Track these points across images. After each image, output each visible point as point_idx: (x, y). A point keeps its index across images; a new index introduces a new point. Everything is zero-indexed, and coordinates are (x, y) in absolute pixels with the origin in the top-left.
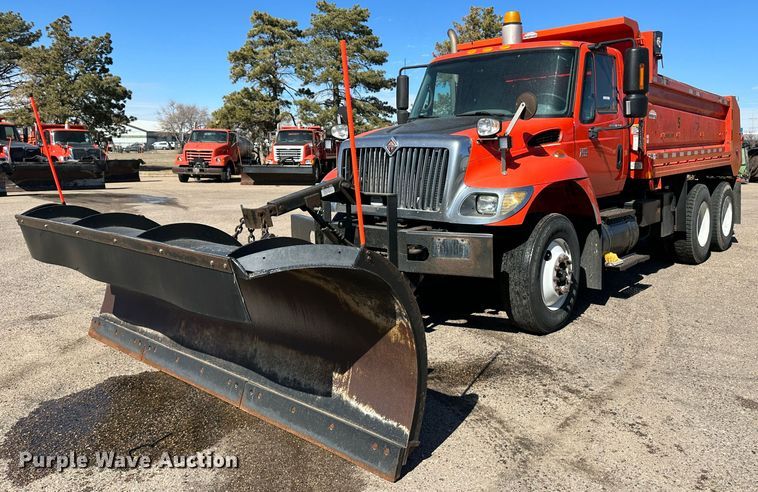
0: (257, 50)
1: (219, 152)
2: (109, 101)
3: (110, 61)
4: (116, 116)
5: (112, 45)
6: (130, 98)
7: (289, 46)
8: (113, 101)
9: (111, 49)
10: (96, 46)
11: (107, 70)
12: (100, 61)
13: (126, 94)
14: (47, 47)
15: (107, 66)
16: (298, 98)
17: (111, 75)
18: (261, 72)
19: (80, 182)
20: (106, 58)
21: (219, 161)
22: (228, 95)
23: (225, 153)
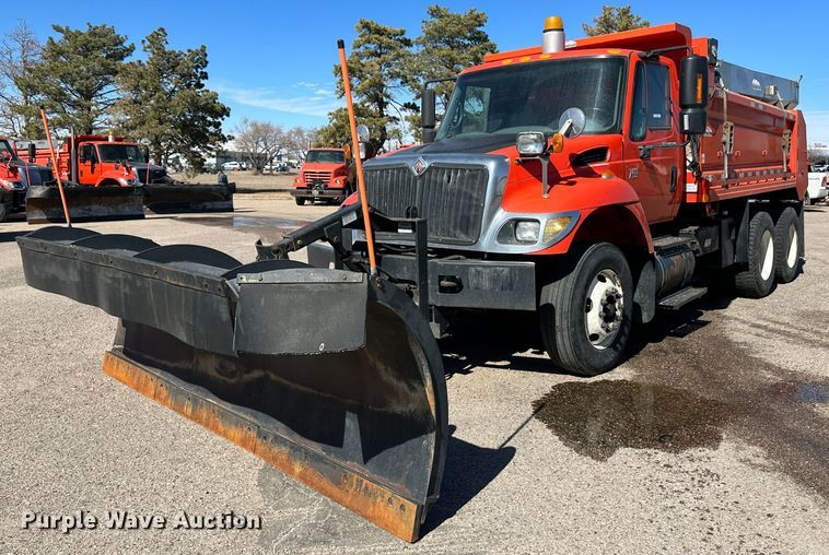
0: (363, 61)
1: (338, 173)
2: (204, 118)
3: (205, 76)
4: (211, 134)
5: (207, 59)
6: (228, 115)
7: (398, 56)
8: (209, 119)
9: (207, 62)
10: (192, 60)
11: (203, 85)
12: (195, 76)
13: (225, 112)
14: (144, 62)
15: (202, 82)
16: (404, 114)
17: (208, 91)
18: (370, 86)
19: (209, 205)
20: (202, 73)
21: (338, 183)
22: (333, 111)
23: (343, 174)
